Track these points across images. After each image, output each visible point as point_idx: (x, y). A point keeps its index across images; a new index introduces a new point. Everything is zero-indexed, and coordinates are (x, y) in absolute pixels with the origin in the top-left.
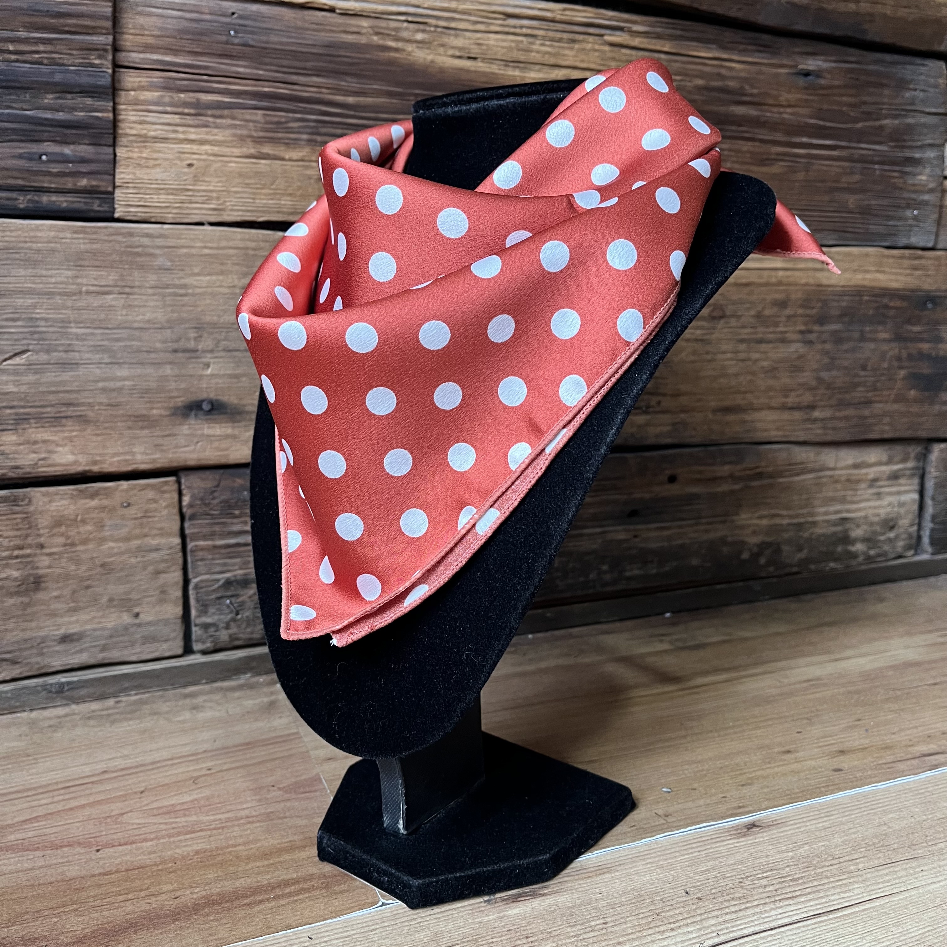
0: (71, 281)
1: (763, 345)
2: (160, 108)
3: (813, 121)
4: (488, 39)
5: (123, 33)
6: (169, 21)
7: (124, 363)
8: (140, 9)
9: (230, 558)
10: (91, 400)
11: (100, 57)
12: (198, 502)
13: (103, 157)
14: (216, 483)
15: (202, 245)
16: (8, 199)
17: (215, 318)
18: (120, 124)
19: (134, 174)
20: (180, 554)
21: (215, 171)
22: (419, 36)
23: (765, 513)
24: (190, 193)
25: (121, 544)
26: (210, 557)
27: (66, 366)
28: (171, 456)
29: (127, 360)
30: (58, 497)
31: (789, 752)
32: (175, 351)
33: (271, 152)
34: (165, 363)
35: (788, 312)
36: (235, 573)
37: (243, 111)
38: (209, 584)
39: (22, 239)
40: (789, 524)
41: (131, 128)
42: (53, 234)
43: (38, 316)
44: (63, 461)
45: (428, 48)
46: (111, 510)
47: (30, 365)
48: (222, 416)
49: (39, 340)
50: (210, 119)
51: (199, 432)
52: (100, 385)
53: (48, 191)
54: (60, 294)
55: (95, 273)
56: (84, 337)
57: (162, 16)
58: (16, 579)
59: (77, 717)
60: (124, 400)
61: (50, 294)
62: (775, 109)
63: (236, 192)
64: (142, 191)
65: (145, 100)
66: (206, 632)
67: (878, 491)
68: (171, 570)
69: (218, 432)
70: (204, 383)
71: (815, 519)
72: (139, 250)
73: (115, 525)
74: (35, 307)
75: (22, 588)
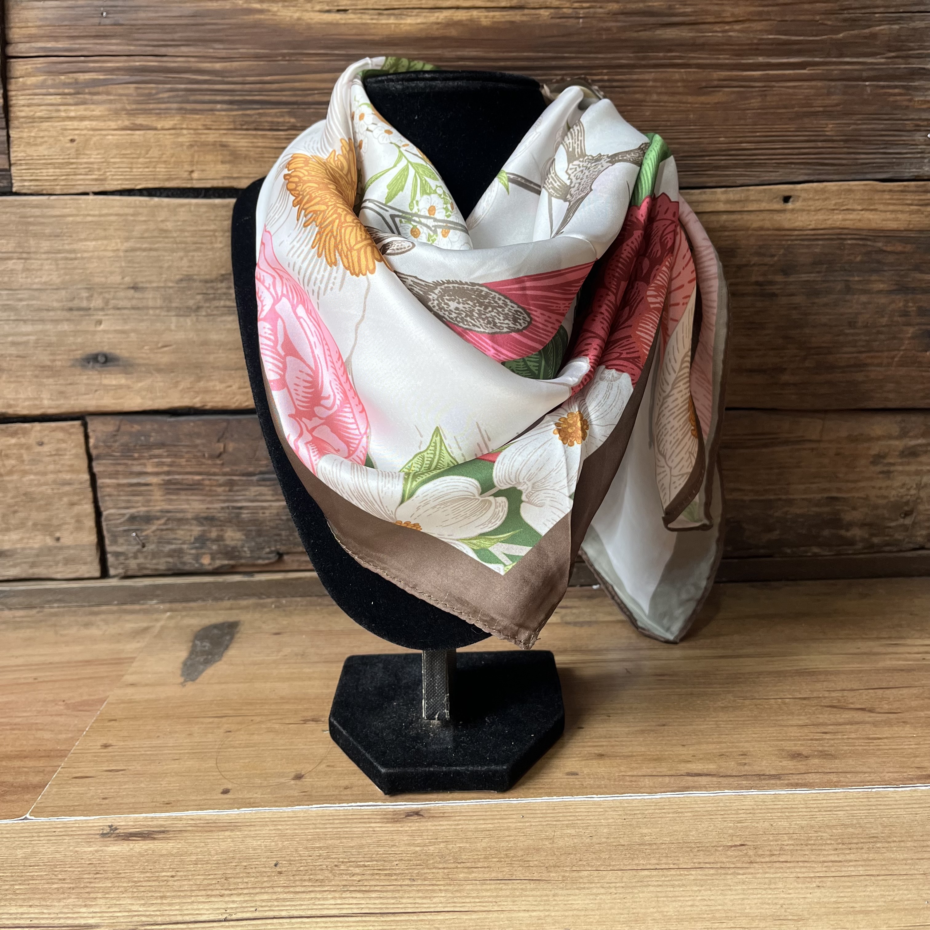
2: (44, 91)
3: (770, 37)
7: (27, 320)
9: (134, 495)
12: (101, 444)
14: (116, 428)
15: (86, 213)
17: (103, 280)
18: (13, 109)
20: (90, 489)
21: (95, 144)
24: (74, 166)
25: (38, 477)
26: (115, 493)
28: (72, 402)
29: (30, 317)
32: (71, 309)
33: (144, 123)
34: (62, 321)
36: (139, 509)
37: (117, 86)
38: (117, 517)
41: (20, 111)
46: (28, 448)
48: (115, 368)
50: (87, 97)
51: (97, 382)
52: (10, 339)
60: (30, 352)
63: (115, 163)
64: (32, 167)
65: (31, 85)
66: (117, 560)
67: (885, 469)
68: (83, 502)
69: (114, 382)
70: (98, 338)
71: (791, 497)
72: (31, 220)
73: (34, 460)
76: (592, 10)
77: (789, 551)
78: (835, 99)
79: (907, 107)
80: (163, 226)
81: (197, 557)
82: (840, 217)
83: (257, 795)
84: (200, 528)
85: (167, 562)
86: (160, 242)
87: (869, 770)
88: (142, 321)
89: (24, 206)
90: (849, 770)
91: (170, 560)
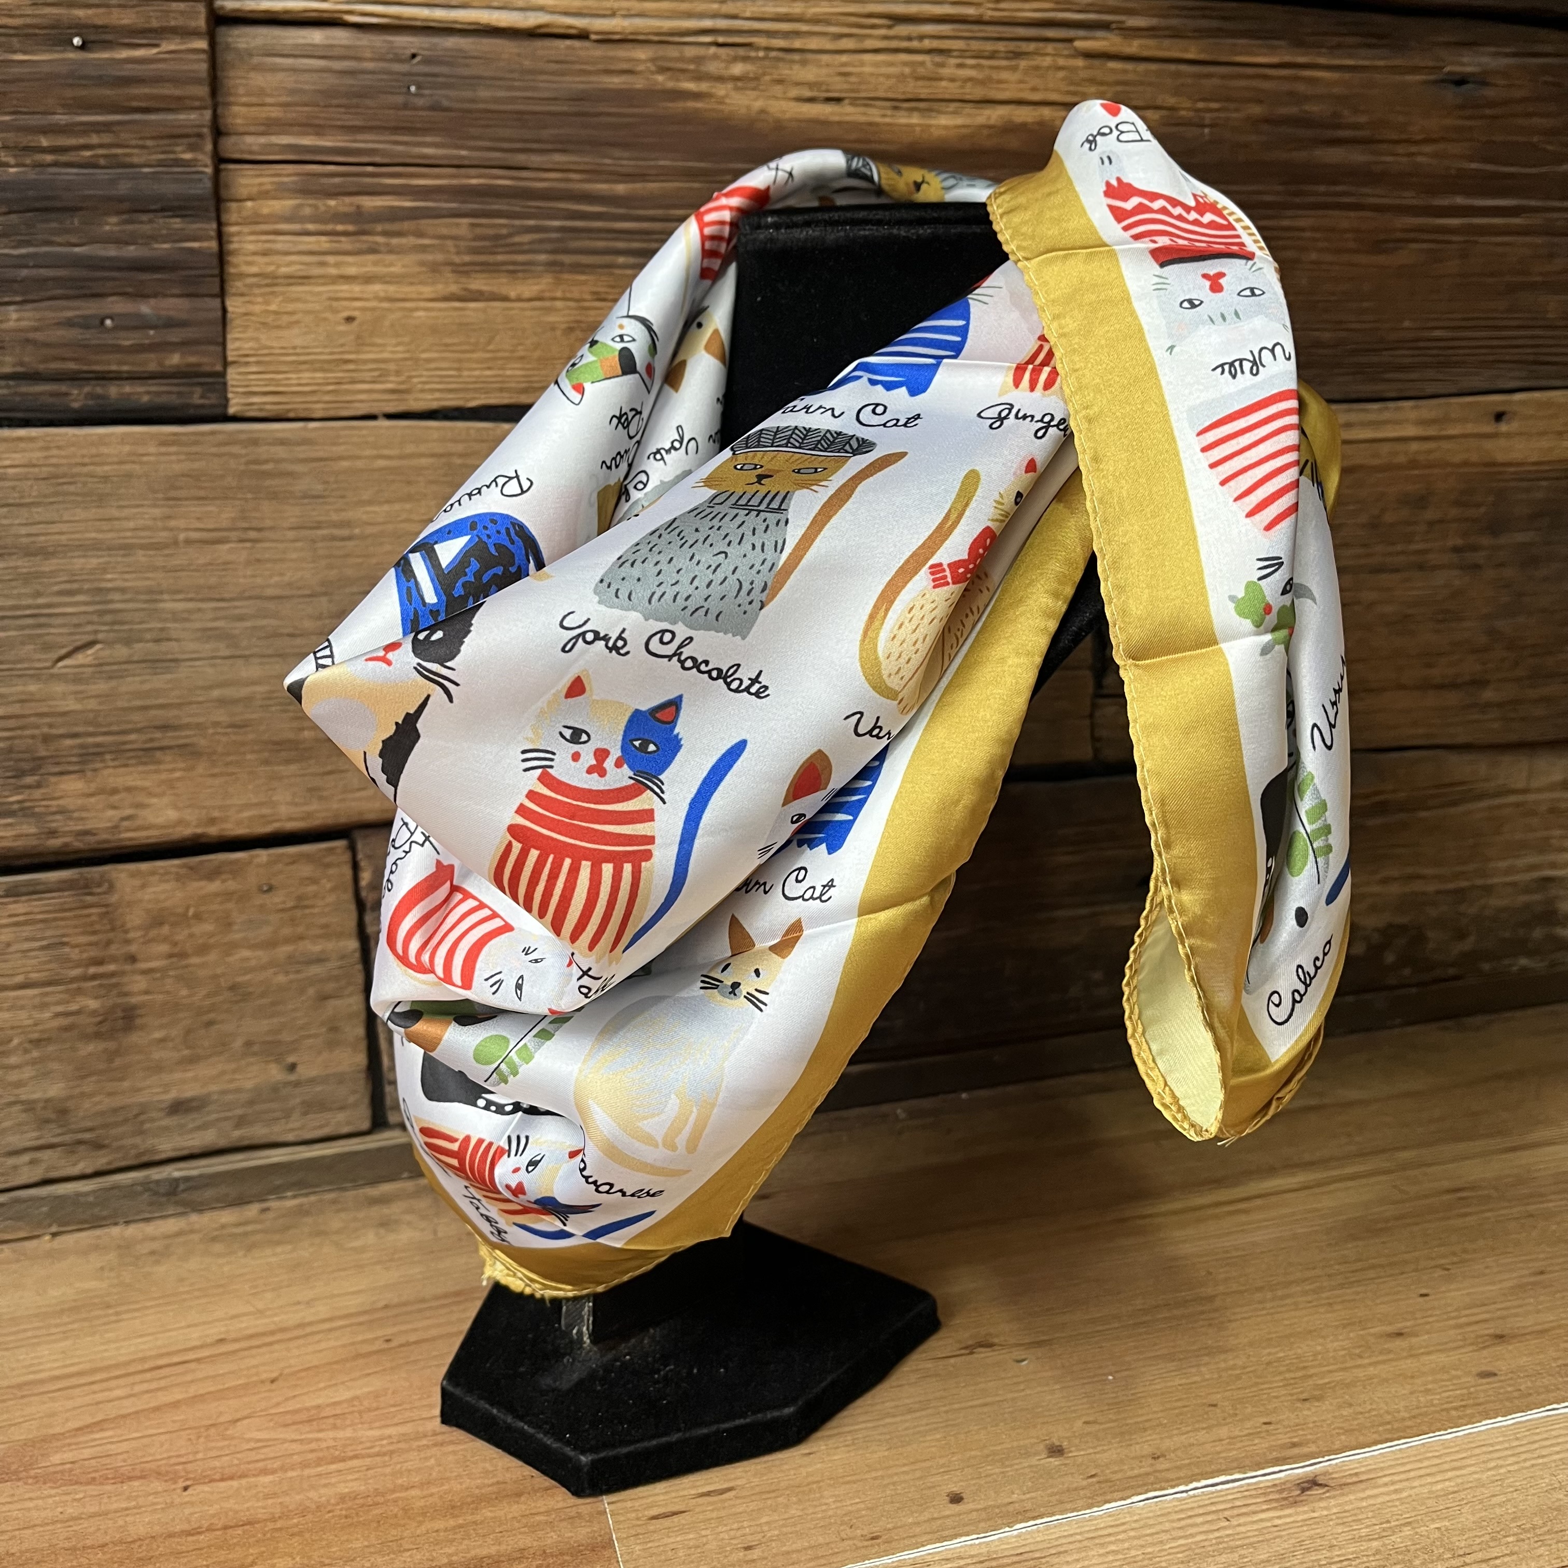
0: (160, 524)
1: (1384, 576)
2: (296, 227)
3: (1474, 166)
4: (862, 64)
5: (229, 104)
6: (306, 77)
7: (252, 656)
8: (256, 60)
10: (201, 720)
11: (192, 148)
13: (203, 316)
15: (375, 452)
16: (53, 394)
18: (233, 259)
19: (257, 339)
20: (360, 967)
21: (392, 325)
22: (738, 69)
23: (1394, 872)
24: (351, 367)
25: (260, 953)
27: (159, 665)
28: (335, 806)
29: (255, 650)
30: (155, 878)
31: (1399, 1334)
33: (485, 288)
35: (1430, 514)
37: (436, 221)
39: (79, 460)
40: (1438, 892)
41: (249, 264)
42: (127, 448)
43: (109, 585)
44: (160, 820)
45: (754, 89)
46: (242, 897)
47: (101, 665)
49: (114, 623)
50: (380, 239)
52: (216, 693)
53: (118, 377)
54: (143, 547)
55: (198, 509)
56: (185, 615)
57: (294, 70)
58: (94, 1013)
59: (196, 1237)
60: (254, 716)
61: (128, 548)
62: (1400, 149)
63: (429, 360)
64: (272, 368)
65: (270, 215)
68: (347, 992)
72: (269, 467)
73: (251, 921)
74: (105, 571)
75: (104, 1028)
76: (1222, 115)
77: (1486, 967)
78: (1558, 264)
83: (1018, 1495)
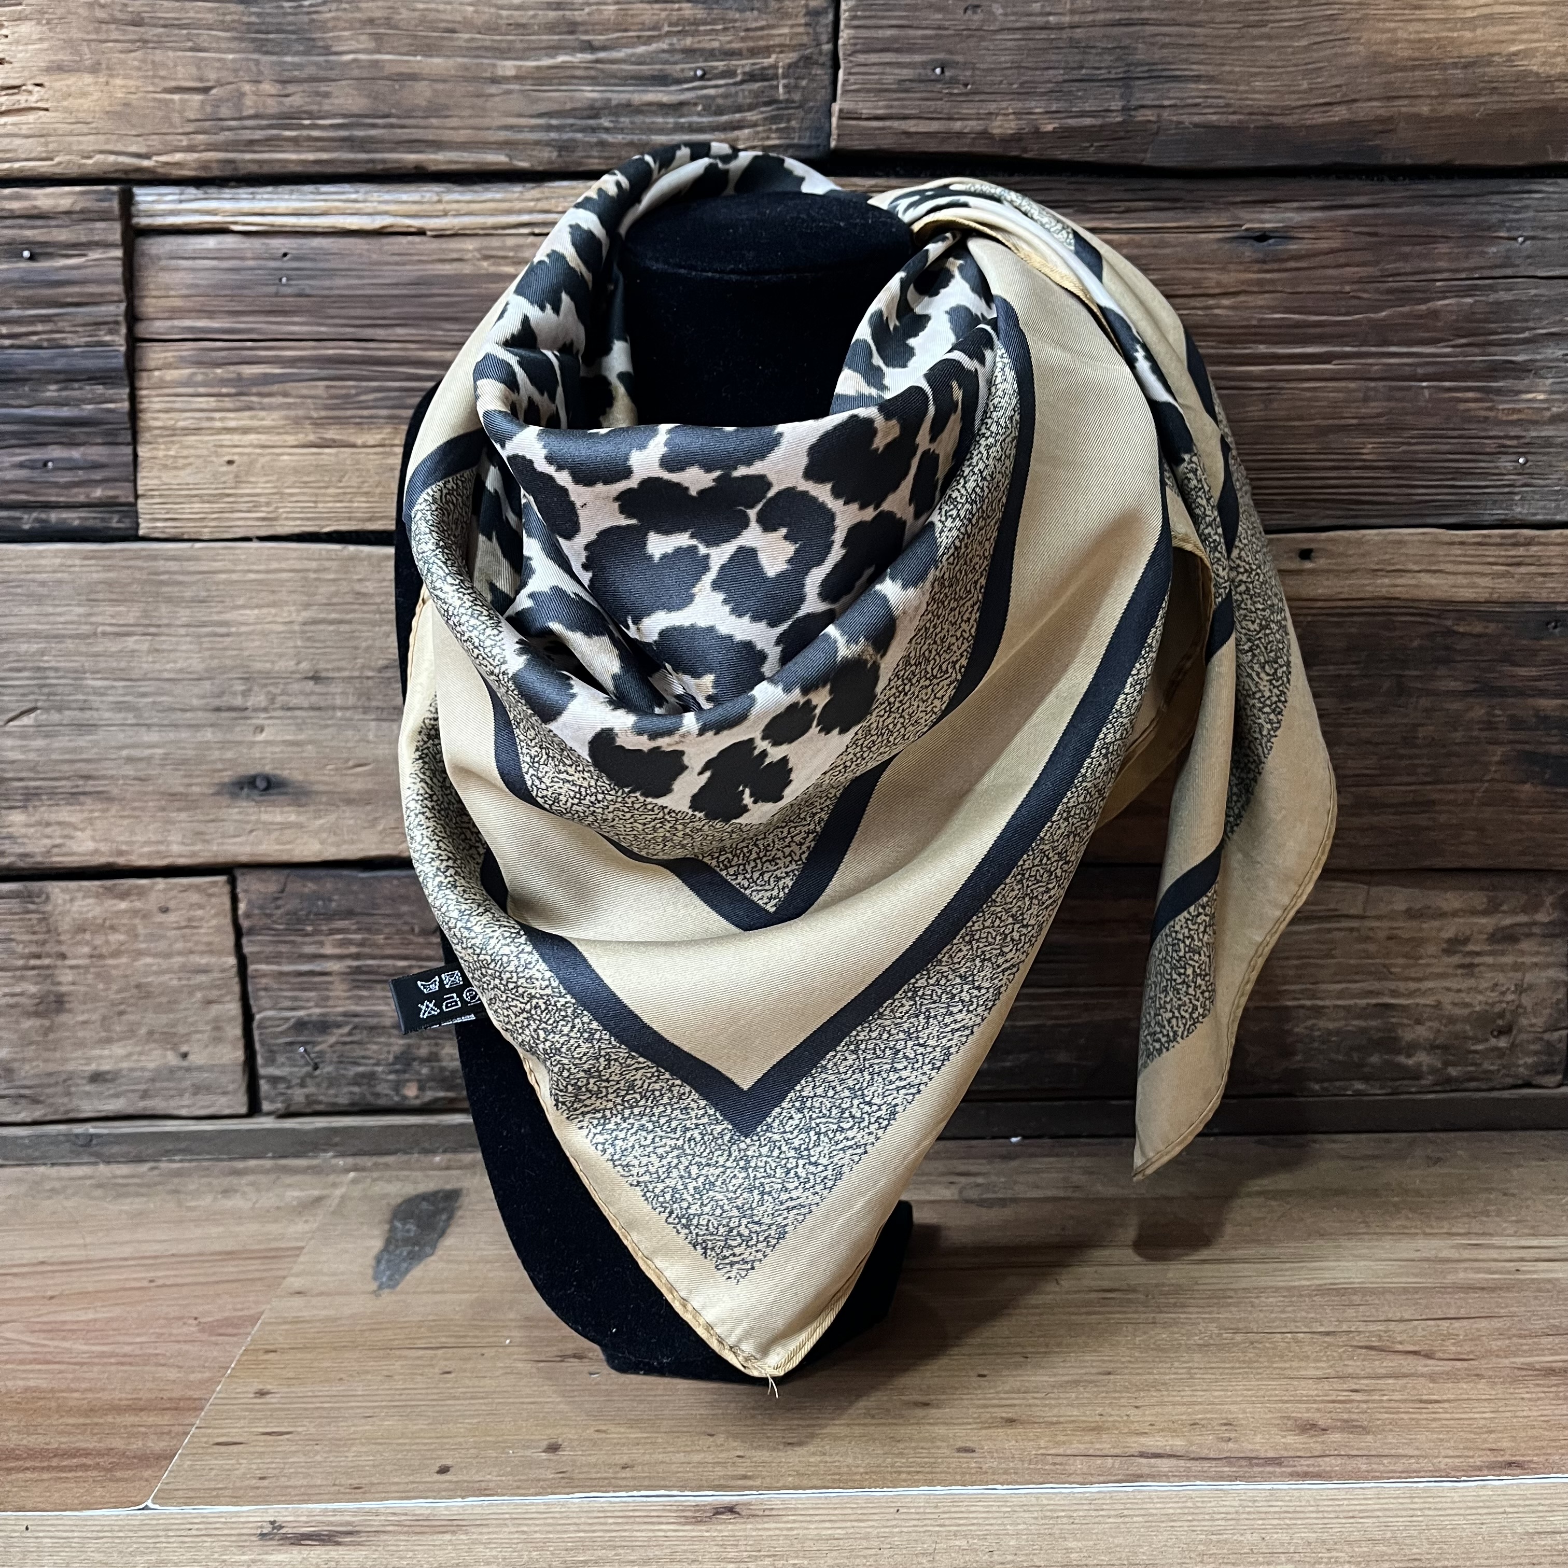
0: (84, 620)
2: (190, 390)
3: (1278, 316)
5: (140, 297)
6: (203, 274)
7: (153, 725)
8: (163, 263)
9: (303, 990)
10: (114, 772)
11: (111, 332)
12: (256, 911)
13: (118, 460)
14: (280, 887)
15: (246, 567)
16: (10, 519)
17: (268, 665)
18: (143, 416)
20: (236, 980)
21: (263, 467)
24: (231, 499)
25: (159, 961)
26: (275, 986)
27: (83, 728)
28: (215, 848)
29: (155, 720)
30: (80, 895)
32: (218, 709)
33: (338, 437)
34: (204, 726)
36: (311, 1011)
37: (300, 384)
38: (278, 1022)
39: (23, 569)
41: (153, 419)
42: (58, 561)
43: (46, 665)
44: (82, 849)
46: (146, 916)
47: (39, 726)
48: (282, 798)
49: (49, 694)
50: (256, 399)
51: (253, 818)
52: (125, 753)
53: (56, 506)
54: (70, 637)
55: (112, 609)
56: (102, 691)
57: (193, 270)
58: (33, 996)
60: (154, 772)
61: (59, 638)
62: (1197, 303)
63: (292, 495)
64: (169, 500)
65: (172, 381)
66: (275, 1088)
67: (1467, 960)
68: (226, 999)
69: (279, 818)
70: (256, 753)
71: (1320, 1003)
72: (165, 577)
73: (152, 935)
74: (43, 654)
75: (41, 1008)
77: (1317, 1087)
78: (1375, 407)
79: (1486, 418)
80: (358, 587)
81: (398, 1086)
82: (1386, 581)
83: (491, 1477)
84: (402, 1042)
85: (351, 1093)
86: (355, 611)
87: (1416, 1453)
88: (327, 726)
89: (155, 558)
90: (1386, 1452)
91: (356, 1089)
